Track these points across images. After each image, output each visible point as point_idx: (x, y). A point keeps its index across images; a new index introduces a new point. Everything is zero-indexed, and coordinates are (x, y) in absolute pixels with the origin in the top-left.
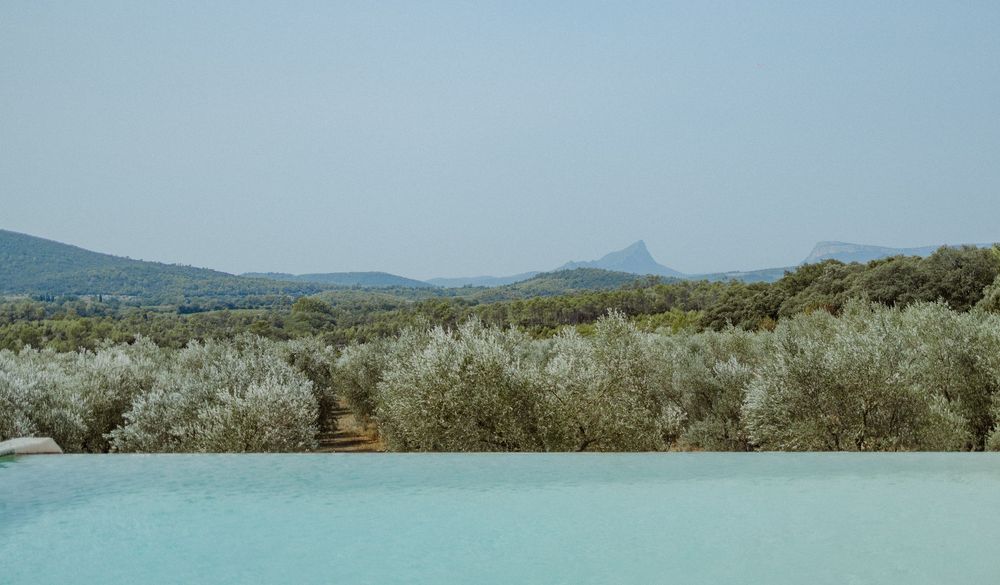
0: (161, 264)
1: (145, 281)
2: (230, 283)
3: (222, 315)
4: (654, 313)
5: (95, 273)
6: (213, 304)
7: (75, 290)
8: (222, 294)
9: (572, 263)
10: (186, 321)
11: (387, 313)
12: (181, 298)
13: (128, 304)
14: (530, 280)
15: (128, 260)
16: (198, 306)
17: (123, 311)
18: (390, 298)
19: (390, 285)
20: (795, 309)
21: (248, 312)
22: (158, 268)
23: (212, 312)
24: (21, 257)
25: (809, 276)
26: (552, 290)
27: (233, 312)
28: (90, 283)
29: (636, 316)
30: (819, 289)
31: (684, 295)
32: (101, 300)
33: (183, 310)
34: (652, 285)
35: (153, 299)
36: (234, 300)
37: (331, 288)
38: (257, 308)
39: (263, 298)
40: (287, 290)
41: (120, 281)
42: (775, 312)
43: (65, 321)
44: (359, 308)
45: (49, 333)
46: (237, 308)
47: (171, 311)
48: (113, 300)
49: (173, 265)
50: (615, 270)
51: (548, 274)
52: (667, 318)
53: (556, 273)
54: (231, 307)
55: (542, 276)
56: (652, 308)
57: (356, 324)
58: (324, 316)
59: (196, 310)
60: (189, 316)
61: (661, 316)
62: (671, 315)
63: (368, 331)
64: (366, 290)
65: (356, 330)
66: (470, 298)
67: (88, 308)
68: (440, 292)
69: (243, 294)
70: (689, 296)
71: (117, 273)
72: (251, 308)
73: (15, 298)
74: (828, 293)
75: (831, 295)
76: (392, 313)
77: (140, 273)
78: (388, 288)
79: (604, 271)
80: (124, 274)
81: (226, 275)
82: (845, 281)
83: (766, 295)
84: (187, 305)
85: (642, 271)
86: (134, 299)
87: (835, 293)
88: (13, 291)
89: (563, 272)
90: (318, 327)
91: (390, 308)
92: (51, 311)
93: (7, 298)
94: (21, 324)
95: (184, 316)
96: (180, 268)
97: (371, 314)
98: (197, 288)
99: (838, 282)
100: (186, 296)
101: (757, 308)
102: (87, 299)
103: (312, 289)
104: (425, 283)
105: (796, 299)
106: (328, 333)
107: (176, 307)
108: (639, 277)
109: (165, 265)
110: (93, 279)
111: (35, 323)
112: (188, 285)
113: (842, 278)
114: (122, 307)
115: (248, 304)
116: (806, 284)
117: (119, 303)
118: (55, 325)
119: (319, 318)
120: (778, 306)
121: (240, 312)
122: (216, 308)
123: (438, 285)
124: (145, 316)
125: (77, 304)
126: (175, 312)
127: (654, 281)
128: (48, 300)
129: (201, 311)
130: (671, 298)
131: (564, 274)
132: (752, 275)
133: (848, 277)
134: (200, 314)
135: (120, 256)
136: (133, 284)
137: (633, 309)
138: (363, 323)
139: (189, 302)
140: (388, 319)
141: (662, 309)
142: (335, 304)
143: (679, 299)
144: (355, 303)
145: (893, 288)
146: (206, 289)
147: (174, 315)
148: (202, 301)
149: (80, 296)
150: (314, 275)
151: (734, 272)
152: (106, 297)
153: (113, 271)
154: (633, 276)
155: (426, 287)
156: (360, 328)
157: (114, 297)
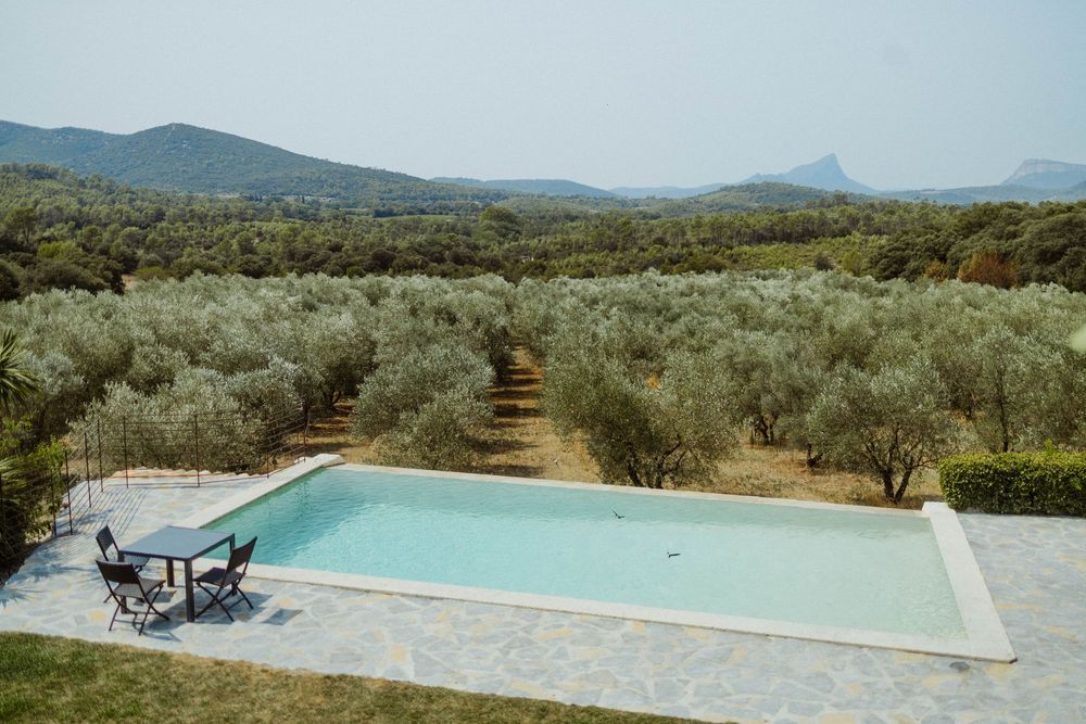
0: (357, 167)
1: (344, 184)
2: (422, 188)
3: (414, 221)
4: (834, 236)
5: (298, 175)
6: (405, 208)
7: (280, 191)
8: (415, 198)
9: (758, 175)
10: (381, 226)
11: (570, 224)
12: (376, 201)
13: (328, 206)
14: (714, 193)
15: (326, 163)
16: (392, 210)
17: (325, 213)
18: (574, 208)
19: (574, 194)
20: (964, 254)
21: (440, 218)
22: (354, 171)
23: (406, 217)
24: (231, 157)
25: (985, 219)
26: (735, 204)
27: (423, 217)
28: (293, 184)
29: (816, 238)
30: (992, 234)
31: (868, 218)
32: (303, 202)
33: (378, 214)
34: (838, 204)
35: (351, 202)
36: (425, 205)
37: (518, 196)
38: (447, 214)
39: (452, 204)
40: (476, 197)
41: (321, 183)
42: (945, 255)
43: (273, 223)
44: (543, 217)
45: (260, 234)
46: (428, 213)
47: (368, 214)
48: (314, 201)
49: (369, 168)
50: (802, 185)
51: (733, 187)
52: (848, 242)
53: (741, 187)
54: (423, 212)
55: (727, 189)
56: (833, 232)
57: (540, 234)
58: (510, 225)
59: (390, 213)
60: (384, 219)
61: (842, 240)
62: (852, 239)
63: (551, 243)
64: (551, 198)
65: (540, 241)
66: (652, 210)
67: (292, 208)
68: (623, 203)
69: (434, 199)
70: (873, 219)
71: (317, 175)
72: (441, 213)
73: (228, 196)
74: (1000, 238)
75: (1003, 242)
76: (574, 224)
77: (339, 176)
78: (572, 197)
79: (791, 185)
80: (324, 176)
81: (418, 179)
82: (1018, 228)
83: (937, 237)
84: (382, 209)
85: (831, 187)
86: (334, 201)
87: (1007, 239)
88: (225, 189)
89: (748, 186)
90: (504, 236)
91: (573, 219)
92: (260, 211)
93: (220, 196)
94: (235, 224)
95: (379, 219)
96: (375, 171)
97: (555, 225)
98: (391, 191)
99: (1011, 228)
100: (381, 199)
101: (928, 250)
102: (290, 199)
103: (499, 196)
104: (608, 193)
105: (967, 242)
106: (513, 243)
107: (372, 210)
108: (826, 193)
109: (362, 169)
110: (296, 180)
111: (247, 224)
112: (383, 189)
113: (1017, 224)
114: (323, 208)
115: (438, 210)
116: (981, 226)
117: (320, 205)
118: (266, 227)
119: (506, 228)
120: (948, 249)
121: (432, 218)
122: (409, 213)
123: (622, 195)
124: (344, 219)
125: (283, 204)
126: (371, 216)
127: (841, 199)
128: (257, 200)
129: (395, 215)
130: (854, 221)
131: (749, 188)
132: (948, 194)
133: (1022, 224)
134: (394, 218)
135: (320, 158)
136: (332, 186)
137: (814, 232)
138: (546, 234)
139: (383, 206)
140: (570, 230)
141: (844, 233)
142: (520, 212)
143: (861, 223)
144: (539, 212)
145: (1062, 241)
146: (400, 193)
147: (370, 218)
148: (395, 205)
149: (284, 197)
150: (501, 182)
151: (930, 190)
152: (307, 198)
153: (313, 173)
154: (820, 191)
155: (610, 196)
156: (543, 238)
157: (315, 198)
